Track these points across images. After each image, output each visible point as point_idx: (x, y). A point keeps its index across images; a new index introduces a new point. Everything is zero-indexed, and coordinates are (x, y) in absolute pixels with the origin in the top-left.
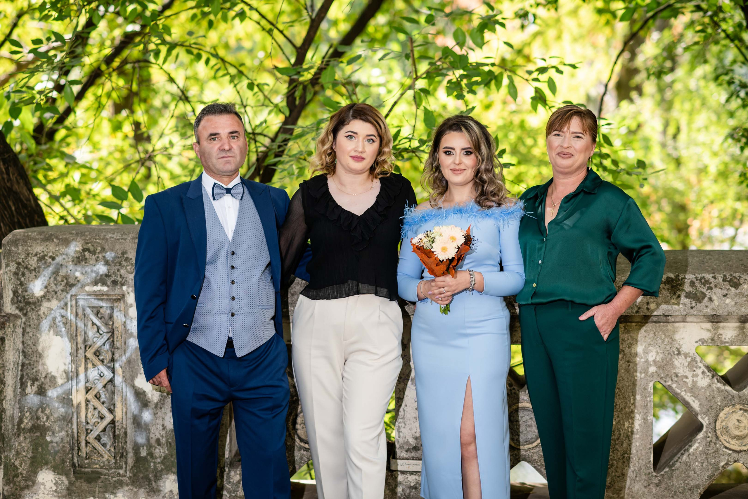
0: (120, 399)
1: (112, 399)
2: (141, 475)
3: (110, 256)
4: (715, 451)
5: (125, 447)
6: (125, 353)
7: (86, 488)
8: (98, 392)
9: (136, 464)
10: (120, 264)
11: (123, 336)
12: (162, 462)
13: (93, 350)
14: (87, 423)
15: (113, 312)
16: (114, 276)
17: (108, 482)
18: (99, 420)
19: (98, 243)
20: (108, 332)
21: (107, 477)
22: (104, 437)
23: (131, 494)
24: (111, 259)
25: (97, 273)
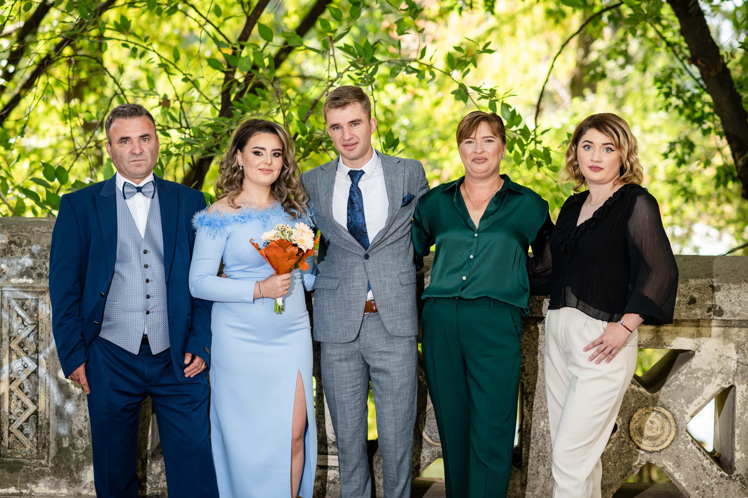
0: (43, 390)
1: (36, 390)
2: (63, 466)
3: (36, 249)
4: (628, 451)
5: (47, 437)
6: (49, 345)
7: (8, 477)
8: (22, 383)
9: (58, 455)
11: (48, 328)
12: (84, 453)
13: (17, 341)
14: (11, 414)
15: (38, 305)
16: (39, 268)
17: (30, 472)
18: (22, 411)
19: (24, 235)
20: (32, 324)
21: (29, 467)
22: (27, 428)
23: (52, 484)
24: (37, 252)
25: (23, 266)
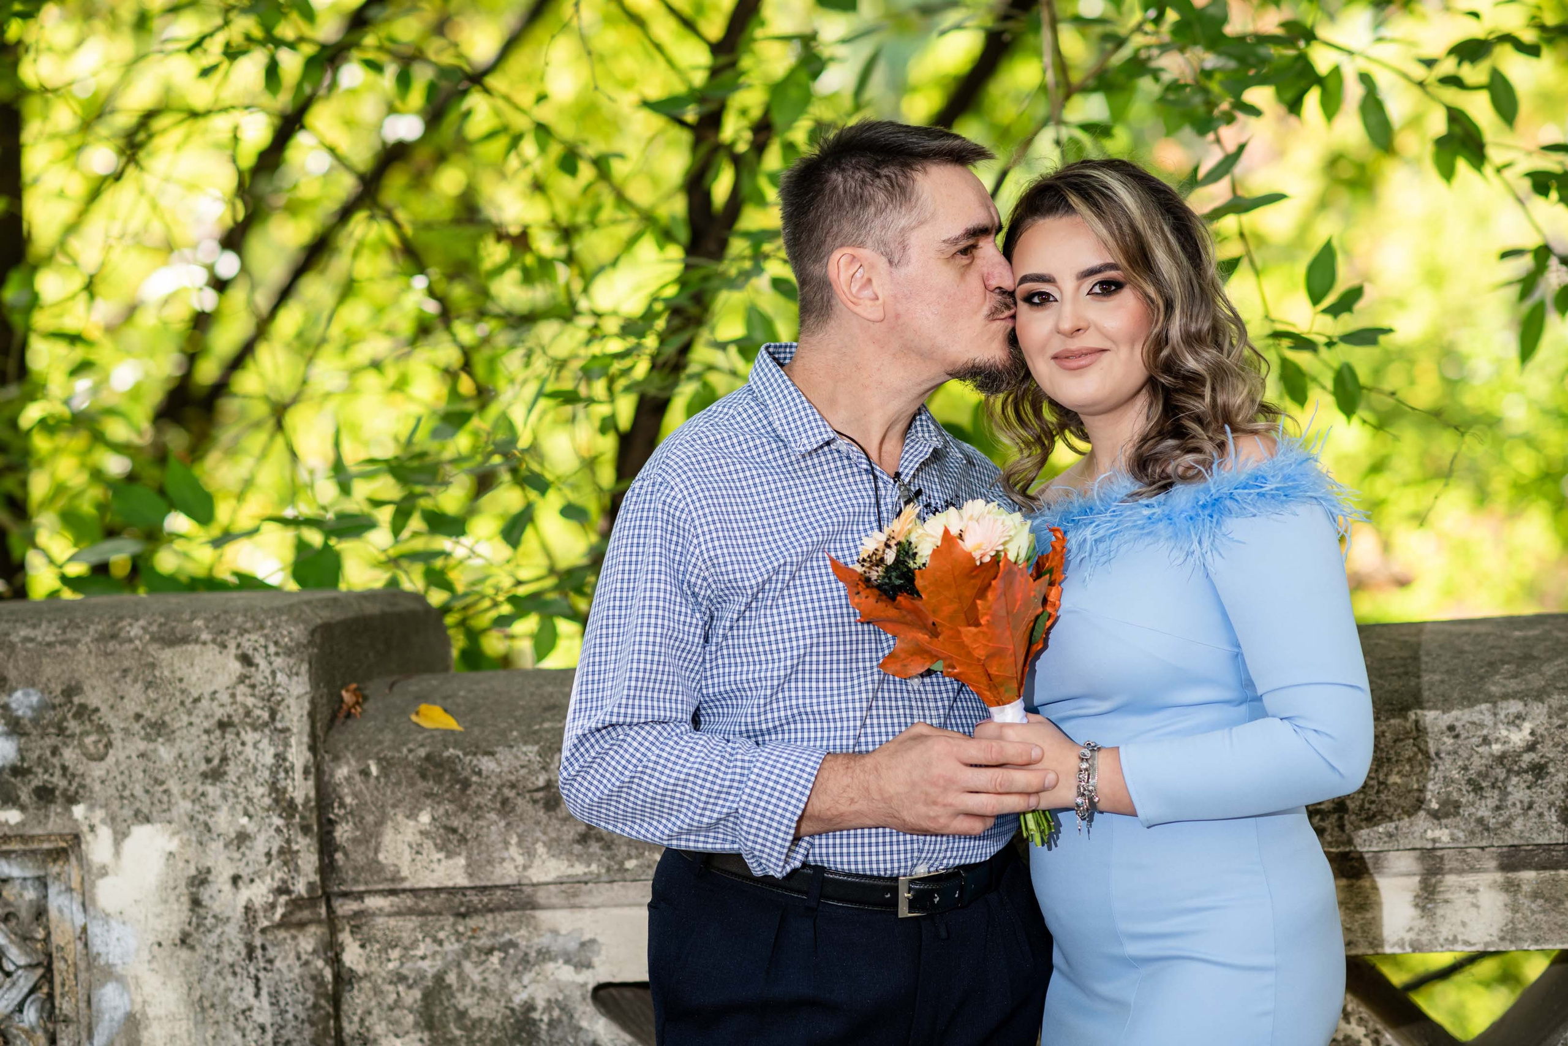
3: (26, 702)
10: (61, 730)
11: (83, 976)
15: (46, 897)
16: (40, 770)
20: (30, 967)
24: (29, 713)
